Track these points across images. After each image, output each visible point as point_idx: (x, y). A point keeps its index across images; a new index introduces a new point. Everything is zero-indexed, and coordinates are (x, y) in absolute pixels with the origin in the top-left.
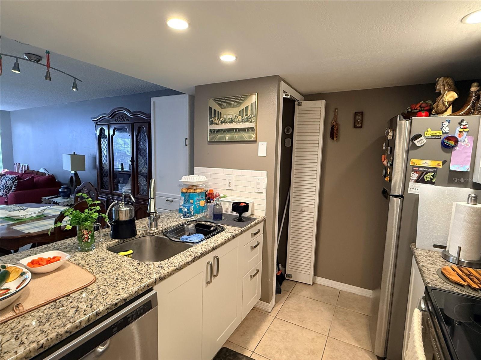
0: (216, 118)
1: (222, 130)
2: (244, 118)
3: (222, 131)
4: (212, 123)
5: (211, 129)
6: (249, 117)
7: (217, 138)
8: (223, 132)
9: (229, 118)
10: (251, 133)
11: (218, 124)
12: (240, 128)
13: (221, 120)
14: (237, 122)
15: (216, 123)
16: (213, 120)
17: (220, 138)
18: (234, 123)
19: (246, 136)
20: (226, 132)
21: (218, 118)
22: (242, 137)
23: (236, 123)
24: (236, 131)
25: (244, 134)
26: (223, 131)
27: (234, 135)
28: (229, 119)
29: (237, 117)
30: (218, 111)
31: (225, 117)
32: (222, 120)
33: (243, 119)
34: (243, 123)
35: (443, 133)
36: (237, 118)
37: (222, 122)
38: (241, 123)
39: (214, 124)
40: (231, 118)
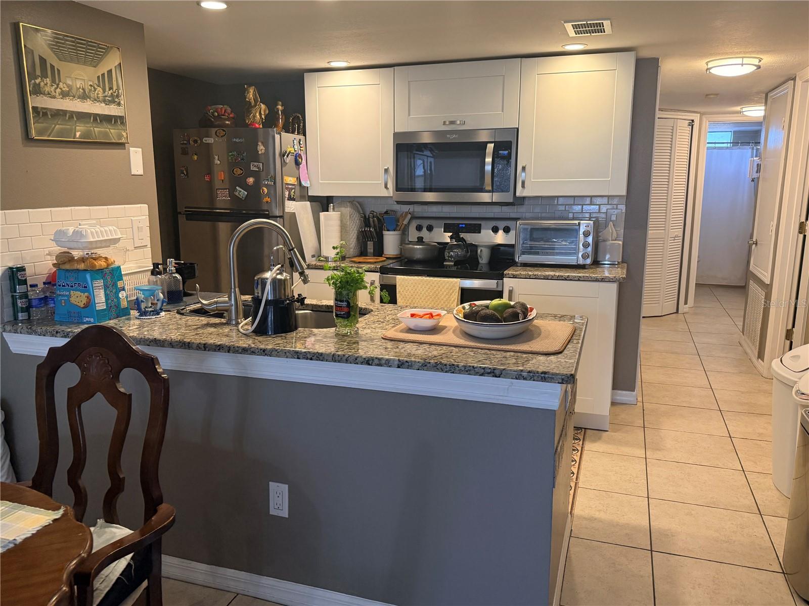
0: (48, 81)
1: (65, 112)
2: (107, 93)
3: (66, 116)
4: (37, 91)
5: (37, 107)
6: (115, 94)
7: (54, 131)
8: (69, 118)
9: (78, 87)
10: (121, 128)
11: (54, 97)
12: (102, 114)
13: (61, 89)
14: (96, 100)
15: (49, 94)
16: (39, 84)
17: (61, 133)
18: (89, 102)
19: (112, 133)
20: (75, 119)
21: (53, 81)
22: (106, 135)
23: (93, 101)
24: (95, 120)
25: (109, 129)
26: (68, 116)
27: (92, 128)
28: (78, 89)
29: (95, 89)
30: (51, 64)
31: (69, 82)
32: (64, 89)
33: (106, 96)
34: (106, 104)
35: (295, 151)
36: (95, 91)
37: (64, 95)
38: (103, 105)
39: (44, 94)
40: (83, 89)
